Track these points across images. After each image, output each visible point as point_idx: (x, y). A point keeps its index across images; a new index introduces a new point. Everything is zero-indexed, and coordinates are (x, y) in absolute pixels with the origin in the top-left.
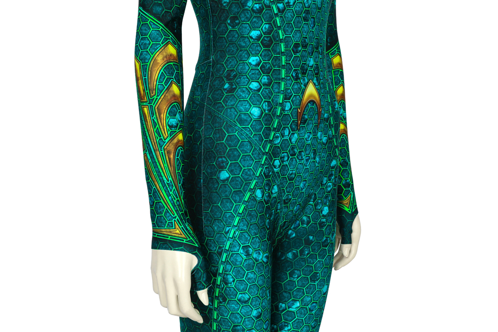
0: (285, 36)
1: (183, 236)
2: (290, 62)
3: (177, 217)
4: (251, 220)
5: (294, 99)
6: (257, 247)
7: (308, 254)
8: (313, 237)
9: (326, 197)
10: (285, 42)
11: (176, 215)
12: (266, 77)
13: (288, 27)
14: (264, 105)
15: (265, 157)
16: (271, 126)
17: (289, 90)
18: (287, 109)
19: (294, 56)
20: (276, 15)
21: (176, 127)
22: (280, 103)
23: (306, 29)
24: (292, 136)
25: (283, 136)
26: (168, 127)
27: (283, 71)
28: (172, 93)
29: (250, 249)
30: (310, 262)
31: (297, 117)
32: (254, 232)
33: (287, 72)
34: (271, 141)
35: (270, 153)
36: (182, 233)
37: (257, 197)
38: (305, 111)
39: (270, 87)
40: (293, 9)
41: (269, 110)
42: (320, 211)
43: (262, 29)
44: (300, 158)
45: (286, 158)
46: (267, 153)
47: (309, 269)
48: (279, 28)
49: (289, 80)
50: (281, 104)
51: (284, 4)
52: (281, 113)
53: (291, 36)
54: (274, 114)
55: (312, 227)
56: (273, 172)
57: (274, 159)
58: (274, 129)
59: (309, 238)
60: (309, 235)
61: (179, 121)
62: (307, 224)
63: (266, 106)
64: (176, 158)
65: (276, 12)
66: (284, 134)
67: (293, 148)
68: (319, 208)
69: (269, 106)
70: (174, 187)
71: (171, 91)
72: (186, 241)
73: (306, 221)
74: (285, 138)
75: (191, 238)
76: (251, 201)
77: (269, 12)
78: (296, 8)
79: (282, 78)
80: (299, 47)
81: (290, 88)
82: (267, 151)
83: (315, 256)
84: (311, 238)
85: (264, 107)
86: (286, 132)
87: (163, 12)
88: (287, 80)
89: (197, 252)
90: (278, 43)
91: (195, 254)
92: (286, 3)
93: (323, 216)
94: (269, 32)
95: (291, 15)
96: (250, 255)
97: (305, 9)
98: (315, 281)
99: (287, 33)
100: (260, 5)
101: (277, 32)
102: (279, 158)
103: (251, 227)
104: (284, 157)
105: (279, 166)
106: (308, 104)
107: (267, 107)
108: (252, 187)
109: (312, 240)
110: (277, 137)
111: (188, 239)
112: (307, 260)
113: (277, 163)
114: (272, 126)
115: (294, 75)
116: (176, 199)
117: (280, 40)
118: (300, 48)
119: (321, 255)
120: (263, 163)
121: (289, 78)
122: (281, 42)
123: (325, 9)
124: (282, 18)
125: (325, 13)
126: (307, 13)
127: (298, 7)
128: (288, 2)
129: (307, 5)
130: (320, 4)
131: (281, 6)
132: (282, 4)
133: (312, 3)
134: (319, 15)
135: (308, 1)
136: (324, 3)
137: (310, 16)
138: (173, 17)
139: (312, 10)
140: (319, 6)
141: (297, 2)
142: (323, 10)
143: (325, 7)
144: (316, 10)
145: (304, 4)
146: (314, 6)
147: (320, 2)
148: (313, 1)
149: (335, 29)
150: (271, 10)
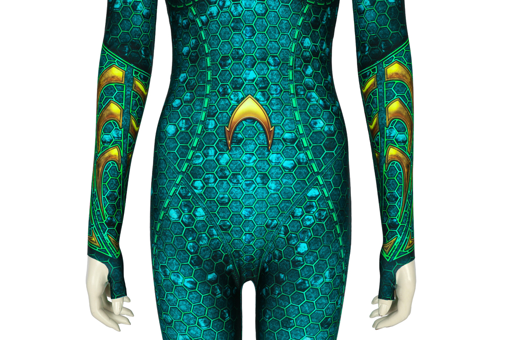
0: (211, 49)
1: (97, 244)
2: (217, 77)
3: (95, 226)
4: (166, 240)
5: (219, 116)
6: (174, 269)
7: (279, 294)
8: (285, 276)
9: (304, 232)
10: (211, 56)
11: (94, 223)
12: (189, 94)
13: (213, 40)
14: (181, 123)
15: (180, 177)
16: (188, 145)
17: (214, 107)
18: (210, 127)
19: (221, 70)
20: (201, 28)
21: (110, 143)
22: (201, 121)
23: (237, 40)
24: (220, 157)
25: (206, 156)
26: (101, 143)
27: (208, 87)
28: (108, 112)
29: (167, 270)
30: (281, 304)
31: (225, 136)
32: (170, 253)
33: (213, 88)
34: (188, 161)
35: (189, 172)
36: (97, 241)
37: (171, 217)
38: (238, 129)
39: (191, 104)
40: (217, 19)
41: (187, 129)
42: (294, 247)
43: (190, 45)
44: (235, 181)
45: (212, 180)
46: (184, 172)
47: (280, 312)
48: (205, 41)
49: (215, 95)
50: (203, 122)
51: (206, 16)
52: (202, 131)
53: (218, 49)
54: (193, 133)
55: (284, 264)
56: (194, 193)
57: (193, 179)
58: (193, 148)
59: (279, 276)
60: (280, 272)
61: (114, 137)
62: (279, 259)
63: (183, 123)
64: (104, 171)
65: (200, 26)
66: (208, 154)
67: (222, 170)
68: (293, 243)
69: (186, 124)
70: (97, 198)
71: (108, 110)
72: (99, 250)
73: (277, 255)
74: (209, 158)
75: (105, 248)
76: (165, 220)
77: (194, 26)
78: (220, 19)
79: (207, 94)
80: (228, 60)
81: (215, 104)
82: (184, 170)
83: (287, 298)
84: (282, 276)
85: (181, 125)
86: (211, 152)
87: (110, 39)
88: (211, 96)
89: (108, 261)
90: (204, 58)
91: (106, 263)
92: (209, 15)
93: (299, 253)
94: (195, 47)
95: (216, 27)
96: (167, 276)
97: (233, 18)
98: (289, 328)
99: (213, 46)
100: (187, 21)
101: (202, 46)
102: (202, 179)
103: (167, 247)
104: (208, 179)
105: (202, 188)
106: (241, 121)
107: (184, 125)
108: (165, 206)
109: (283, 279)
110: (198, 157)
111: (102, 248)
112: (278, 301)
113: (198, 184)
114: (190, 145)
115: (221, 90)
116: (97, 209)
117: (206, 54)
118: (230, 61)
119: (296, 299)
120: (177, 182)
121: (215, 93)
122: (207, 56)
123: (276, 14)
124: (206, 31)
125: (281, 19)
126: (237, 22)
127: (223, 17)
128: (211, 14)
129: (235, 14)
130: (261, 9)
131: (204, 18)
132: (205, 16)
133: (245, 9)
134: (262, 22)
135: (236, 9)
136: (271, 7)
137: (244, 25)
138: (120, 42)
139: (245, 19)
140: (259, 12)
141: (221, 12)
142: (273, 16)
143: (276, 12)
144: (254, 17)
145: (231, 12)
146: (249, 13)
147: (260, 7)
148: (245, 8)
149: (392, 32)
150: (196, 24)
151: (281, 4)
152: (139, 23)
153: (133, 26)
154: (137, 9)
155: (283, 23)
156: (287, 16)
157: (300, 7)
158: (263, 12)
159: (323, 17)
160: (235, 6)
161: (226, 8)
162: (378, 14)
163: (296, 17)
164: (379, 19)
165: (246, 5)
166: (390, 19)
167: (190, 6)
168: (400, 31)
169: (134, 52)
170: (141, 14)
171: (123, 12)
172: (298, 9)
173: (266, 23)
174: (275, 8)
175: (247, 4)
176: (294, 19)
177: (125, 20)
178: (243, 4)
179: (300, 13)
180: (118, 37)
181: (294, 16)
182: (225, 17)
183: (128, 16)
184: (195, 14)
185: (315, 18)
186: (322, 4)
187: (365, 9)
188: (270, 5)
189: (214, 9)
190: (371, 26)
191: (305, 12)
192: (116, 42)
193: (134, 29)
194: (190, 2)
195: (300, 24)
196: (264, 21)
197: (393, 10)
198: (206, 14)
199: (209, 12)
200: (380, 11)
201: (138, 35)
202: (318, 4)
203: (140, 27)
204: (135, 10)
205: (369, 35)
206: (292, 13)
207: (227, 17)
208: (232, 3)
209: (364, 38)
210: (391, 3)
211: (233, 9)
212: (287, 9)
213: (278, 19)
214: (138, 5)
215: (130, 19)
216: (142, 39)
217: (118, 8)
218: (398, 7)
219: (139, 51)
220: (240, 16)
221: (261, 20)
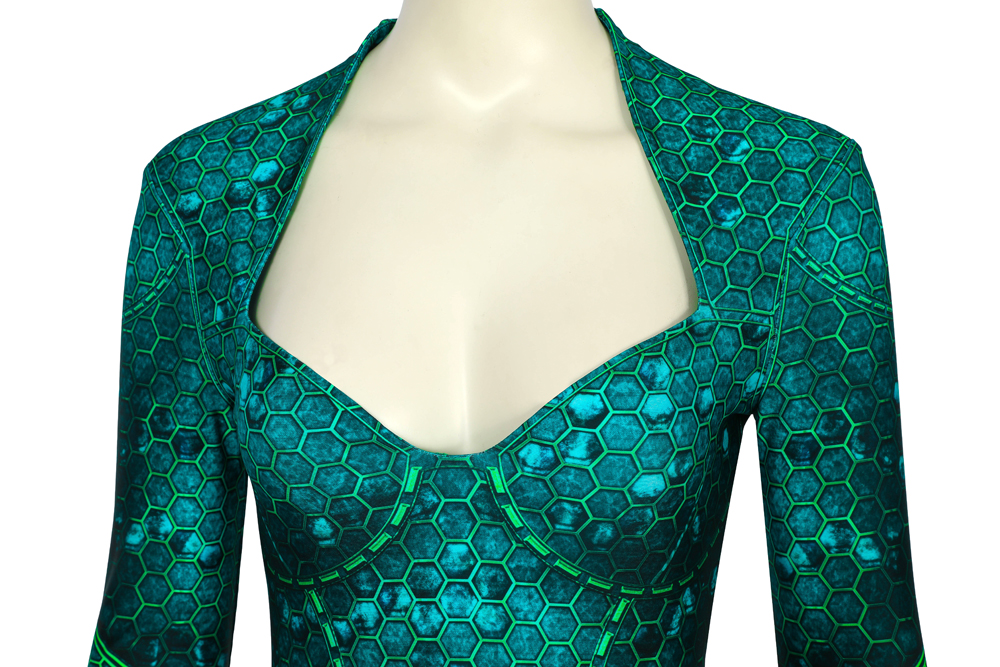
20: (336, 652)
40: (377, 638)
51: (349, 624)
65: (333, 644)
77: (319, 640)
78: (384, 638)
87: (113, 621)
92: (356, 622)
95: (372, 656)
97: (417, 639)
123: (533, 630)
124: (348, 664)
125: (548, 643)
126: (428, 652)
127: (390, 633)
128: (360, 620)
129: (423, 629)
130: (493, 620)
131: (342, 626)
132: (345, 623)
133: (448, 620)
134: (496, 653)
135: (425, 617)
136: (521, 615)
137: (445, 660)
138: (138, 632)
139: (450, 643)
140: (488, 627)
141: (386, 619)
142: (526, 636)
143: (535, 626)
144: (472, 640)
145: (412, 624)
146: (460, 630)
147: (489, 615)
148: (450, 616)
149: (872, 642)
150: (323, 636)
151: (548, 604)
152: (191, 584)
153: (173, 591)
154: (185, 550)
155: (553, 653)
156: (566, 636)
157: (602, 607)
158: (498, 628)
159: (672, 619)
160: (422, 610)
161: (400, 611)
162: (832, 590)
163: (590, 634)
164: (835, 603)
165: (451, 608)
166: (866, 606)
167: (310, 588)
168: (896, 640)
169: (175, 655)
170: (195, 560)
171: (148, 555)
172: (597, 613)
173: (505, 657)
174: (531, 616)
175: (456, 605)
176: (585, 639)
177: (153, 575)
178: (444, 607)
179: (601, 624)
180: (134, 618)
181: (584, 632)
182: (396, 635)
183: (160, 567)
184: (320, 610)
185: (645, 629)
186: (666, 590)
187: (794, 573)
188: (518, 610)
189: (368, 610)
190: (812, 617)
191: (616, 618)
192: (128, 630)
193: (176, 599)
194: (308, 579)
195: (601, 653)
196: (501, 649)
197: (873, 581)
198: (348, 617)
199: (354, 616)
200: (838, 582)
201: (185, 614)
202: (655, 592)
203: (193, 591)
204: (180, 552)
205: (810, 640)
206: (580, 625)
207: (401, 634)
208: (416, 600)
209: (796, 644)
210: (867, 562)
211: (416, 615)
212: (563, 617)
213: (540, 643)
214: (187, 539)
215: (165, 574)
216: (198, 619)
217: (135, 546)
218: (889, 570)
219: (188, 652)
220: (436, 636)
221: (492, 649)
